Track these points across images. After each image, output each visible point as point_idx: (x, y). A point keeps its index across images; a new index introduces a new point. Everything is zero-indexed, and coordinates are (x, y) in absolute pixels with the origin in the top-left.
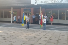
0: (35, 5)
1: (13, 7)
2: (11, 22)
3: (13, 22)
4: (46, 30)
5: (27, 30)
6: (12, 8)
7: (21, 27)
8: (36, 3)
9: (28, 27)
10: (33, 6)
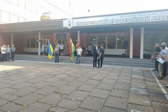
0: (69, 28)
1: (39, 31)
2: (39, 54)
3: (41, 54)
4: (81, 65)
5: (52, 65)
6: (39, 34)
7: (49, 60)
8: (70, 25)
9: (57, 60)
10: (66, 30)
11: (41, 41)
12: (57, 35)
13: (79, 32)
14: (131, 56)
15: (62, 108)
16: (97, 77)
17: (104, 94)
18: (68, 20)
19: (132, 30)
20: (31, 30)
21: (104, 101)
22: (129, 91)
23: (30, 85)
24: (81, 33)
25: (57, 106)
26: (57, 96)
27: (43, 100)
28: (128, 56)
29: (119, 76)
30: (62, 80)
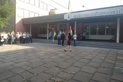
0: (68, 19)
1: (49, 23)
3: (49, 38)
4: (76, 47)
5: (56, 46)
8: (69, 18)
10: (66, 21)
11: (49, 29)
12: (60, 25)
13: (75, 22)
14: (118, 41)
15: (60, 78)
16: (88, 57)
17: (92, 70)
18: (67, 14)
19: (118, 20)
20: (43, 22)
21: (91, 75)
22: (113, 70)
23: (40, 60)
24: (77, 23)
25: (56, 76)
26: (57, 69)
27: (47, 71)
28: (115, 41)
29: (106, 57)
30: (61, 57)
